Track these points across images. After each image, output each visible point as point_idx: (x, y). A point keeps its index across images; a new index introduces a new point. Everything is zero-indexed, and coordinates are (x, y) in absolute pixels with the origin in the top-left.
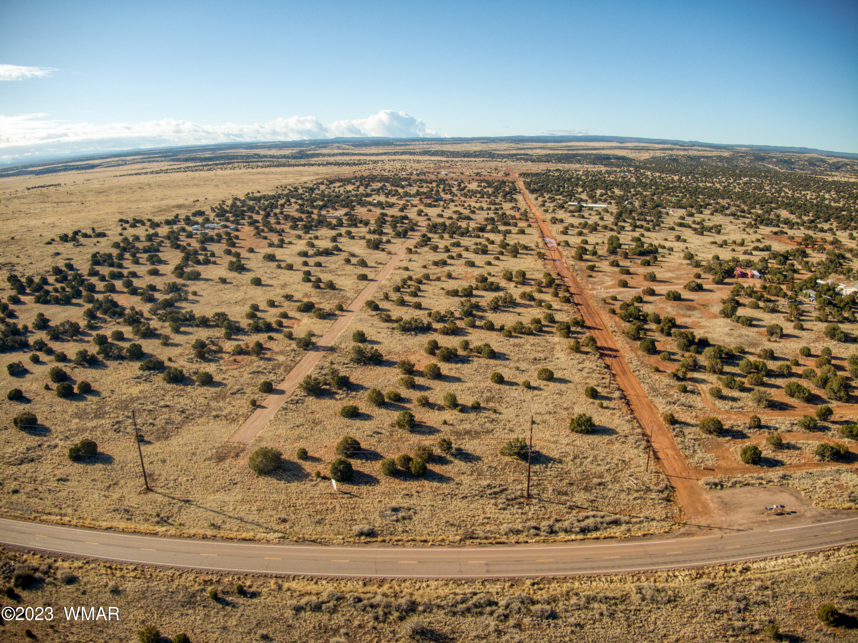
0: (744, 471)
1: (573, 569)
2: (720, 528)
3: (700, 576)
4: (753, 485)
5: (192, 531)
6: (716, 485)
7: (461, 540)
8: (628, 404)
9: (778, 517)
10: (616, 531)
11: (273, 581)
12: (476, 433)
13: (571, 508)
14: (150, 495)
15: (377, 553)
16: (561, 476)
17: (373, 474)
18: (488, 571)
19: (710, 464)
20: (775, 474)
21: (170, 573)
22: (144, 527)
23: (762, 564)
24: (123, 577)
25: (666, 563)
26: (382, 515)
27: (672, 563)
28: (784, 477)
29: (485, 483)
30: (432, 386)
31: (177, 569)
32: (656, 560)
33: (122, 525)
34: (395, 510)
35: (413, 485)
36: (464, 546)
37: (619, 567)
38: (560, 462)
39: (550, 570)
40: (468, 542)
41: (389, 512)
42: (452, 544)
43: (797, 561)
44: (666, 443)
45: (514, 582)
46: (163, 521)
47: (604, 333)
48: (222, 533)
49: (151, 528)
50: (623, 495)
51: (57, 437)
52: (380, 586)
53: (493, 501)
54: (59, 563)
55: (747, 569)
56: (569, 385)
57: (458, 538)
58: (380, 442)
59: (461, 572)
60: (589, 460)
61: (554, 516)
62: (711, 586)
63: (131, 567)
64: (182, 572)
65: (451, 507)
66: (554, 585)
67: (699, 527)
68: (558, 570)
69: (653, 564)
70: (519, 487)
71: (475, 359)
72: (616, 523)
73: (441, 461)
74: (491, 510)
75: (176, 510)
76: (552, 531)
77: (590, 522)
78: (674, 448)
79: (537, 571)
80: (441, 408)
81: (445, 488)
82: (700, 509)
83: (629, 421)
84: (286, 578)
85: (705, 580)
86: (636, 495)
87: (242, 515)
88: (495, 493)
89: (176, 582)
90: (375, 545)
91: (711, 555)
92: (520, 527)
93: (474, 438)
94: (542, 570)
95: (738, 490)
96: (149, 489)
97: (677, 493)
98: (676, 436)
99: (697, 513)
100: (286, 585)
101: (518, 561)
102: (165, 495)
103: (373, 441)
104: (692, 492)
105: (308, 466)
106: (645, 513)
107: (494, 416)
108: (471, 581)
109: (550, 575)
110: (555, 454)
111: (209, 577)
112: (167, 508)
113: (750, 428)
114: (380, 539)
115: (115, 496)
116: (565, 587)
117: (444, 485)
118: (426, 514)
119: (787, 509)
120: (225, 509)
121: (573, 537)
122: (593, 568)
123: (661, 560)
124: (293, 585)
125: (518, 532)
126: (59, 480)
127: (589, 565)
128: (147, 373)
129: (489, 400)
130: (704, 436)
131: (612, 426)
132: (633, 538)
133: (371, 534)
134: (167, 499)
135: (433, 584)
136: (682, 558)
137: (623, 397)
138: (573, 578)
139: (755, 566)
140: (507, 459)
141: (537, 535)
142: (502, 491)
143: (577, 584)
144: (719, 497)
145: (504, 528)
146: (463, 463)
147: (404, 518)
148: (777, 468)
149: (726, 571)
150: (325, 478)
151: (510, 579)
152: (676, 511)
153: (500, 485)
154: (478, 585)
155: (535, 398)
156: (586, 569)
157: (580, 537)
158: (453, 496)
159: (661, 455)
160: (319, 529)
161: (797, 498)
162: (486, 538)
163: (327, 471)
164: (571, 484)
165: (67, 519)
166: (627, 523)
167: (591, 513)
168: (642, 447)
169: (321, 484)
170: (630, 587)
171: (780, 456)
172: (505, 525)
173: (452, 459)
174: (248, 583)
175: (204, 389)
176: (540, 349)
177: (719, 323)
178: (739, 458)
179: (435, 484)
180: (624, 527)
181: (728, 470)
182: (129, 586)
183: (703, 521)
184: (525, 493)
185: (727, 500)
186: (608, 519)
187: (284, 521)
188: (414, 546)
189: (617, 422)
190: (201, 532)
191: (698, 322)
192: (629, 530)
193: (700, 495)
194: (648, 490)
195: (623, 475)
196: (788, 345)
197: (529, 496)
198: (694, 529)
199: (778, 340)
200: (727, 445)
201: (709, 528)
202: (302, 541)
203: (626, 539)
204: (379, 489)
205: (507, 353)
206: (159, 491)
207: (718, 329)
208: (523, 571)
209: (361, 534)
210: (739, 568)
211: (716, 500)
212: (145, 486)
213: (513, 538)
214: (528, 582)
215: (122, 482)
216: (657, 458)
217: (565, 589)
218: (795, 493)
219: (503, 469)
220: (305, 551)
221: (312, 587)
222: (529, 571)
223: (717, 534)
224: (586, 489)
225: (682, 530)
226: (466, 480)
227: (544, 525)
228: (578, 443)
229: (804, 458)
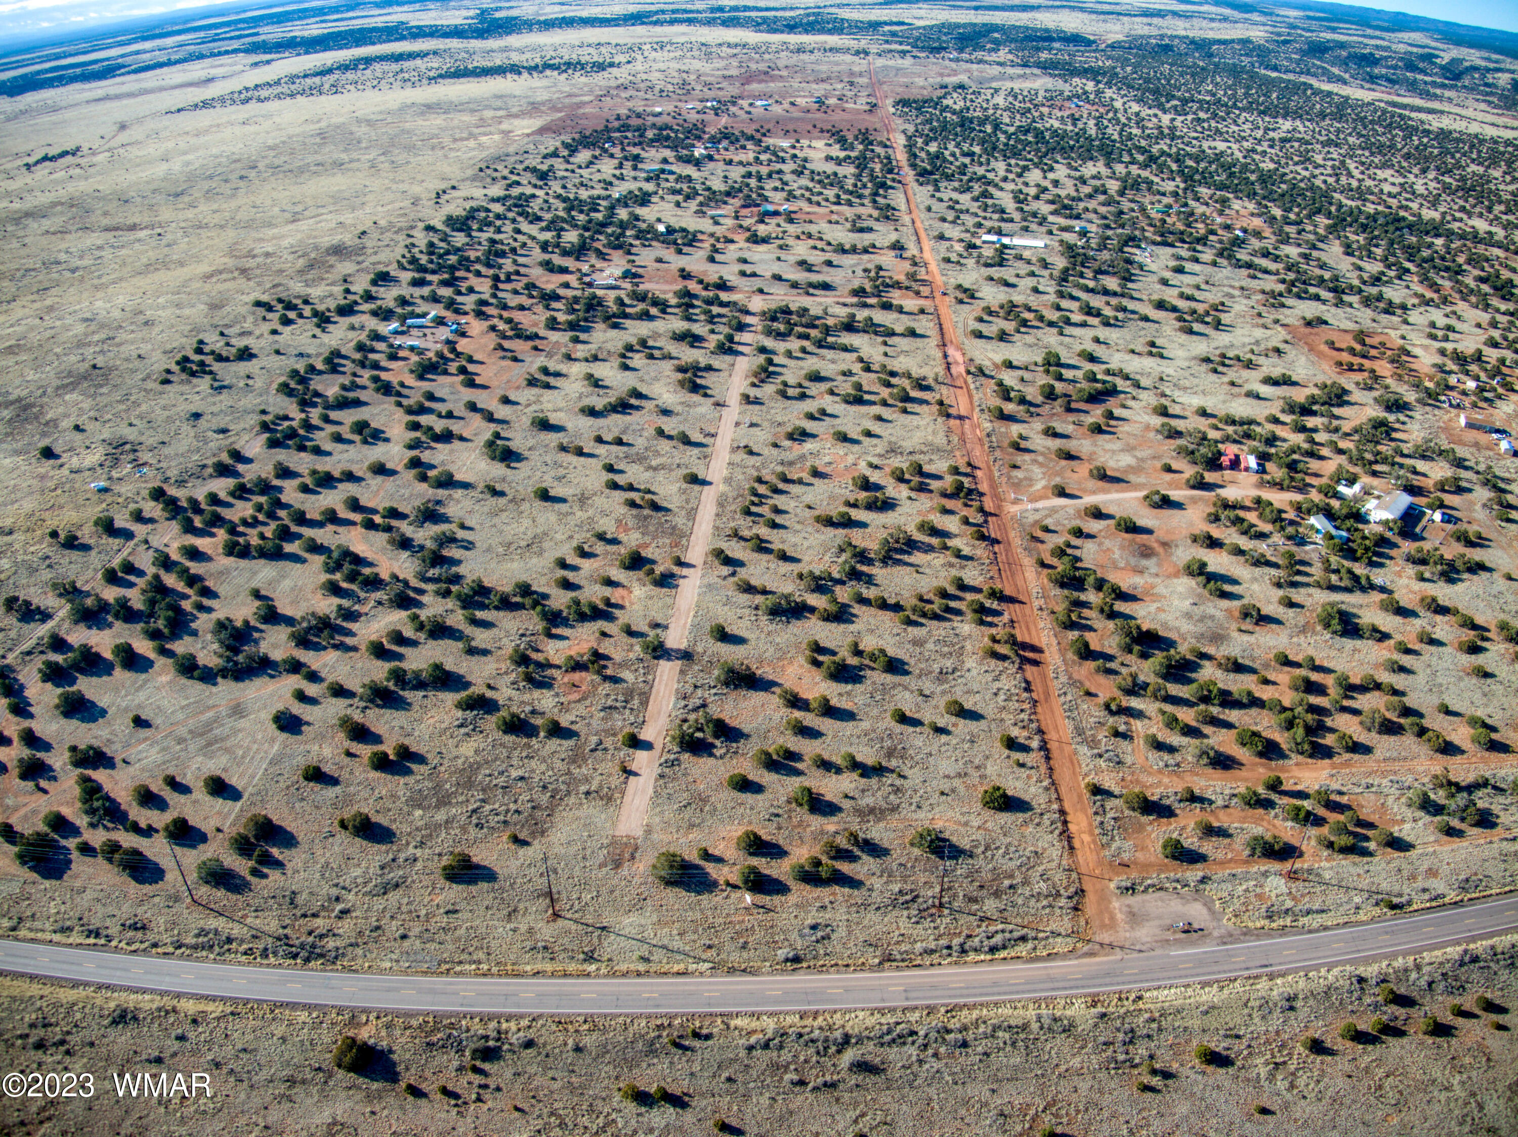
0: (1162, 868)
1: (981, 995)
2: (1122, 948)
3: (1094, 1005)
4: (1166, 889)
5: (623, 967)
6: (1127, 889)
7: (880, 963)
8: (1048, 758)
9: (1184, 935)
10: (1023, 949)
11: (719, 1021)
12: (882, 811)
13: (981, 919)
14: (560, 922)
15: (805, 981)
16: (971, 875)
17: (782, 878)
18: (907, 999)
19: (1126, 856)
20: (1193, 873)
21: (621, 1020)
22: (572, 967)
23: (1155, 993)
24: (577, 1031)
25: (1065, 988)
26: (802, 936)
27: (1071, 988)
28: (1204, 880)
29: (896, 888)
30: (823, 729)
31: (627, 1015)
32: (1056, 985)
33: (549, 967)
34: (814, 927)
35: (824, 893)
36: (883, 971)
37: (1023, 992)
38: (971, 856)
39: (962, 996)
40: (887, 965)
41: (807, 931)
42: (872, 969)
43: (1190, 991)
44: (1084, 824)
45: (931, 1010)
46: (590, 958)
47: (1027, 609)
48: (654, 967)
49: (580, 967)
50: (1032, 902)
51: (408, 844)
52: (815, 1018)
53: (905, 913)
54: (504, 1026)
55: (1140, 998)
56: (983, 724)
57: (877, 961)
58: (779, 828)
59: (883, 1000)
60: (1001, 851)
61: (965, 932)
62: (1104, 1015)
63: (581, 1019)
64: (634, 1018)
65: (866, 922)
66: (965, 1012)
67: (1101, 944)
68: (968, 996)
69: (1053, 989)
70: (930, 893)
71: (868, 673)
72: (1023, 939)
73: (850, 857)
74: (905, 925)
75: (595, 941)
76: (964, 951)
77: (998, 939)
78: (1091, 833)
79: (950, 997)
80: (839, 771)
81: (858, 895)
82: (1107, 921)
83: (1047, 789)
84: (730, 1015)
85: (1100, 1009)
86: (1045, 903)
87: (665, 941)
88: (907, 902)
89: (631, 1030)
90: (802, 972)
91: (1108, 980)
92: (932, 946)
93: (879, 820)
94: (955, 996)
95: (1151, 896)
96: (556, 915)
97: (1087, 900)
98: (1096, 813)
99: (1103, 926)
100: (733, 1023)
101: (933, 987)
102: (576, 921)
103: (772, 827)
104: (1103, 898)
105: (711, 868)
106: (1053, 926)
107: (898, 782)
108: (892, 1010)
109: (962, 1001)
110: (964, 843)
111: (659, 1022)
112: (586, 940)
113: (1180, 801)
114: (805, 965)
115: (523, 928)
116: (975, 1014)
117: (856, 892)
118: (842, 932)
119: (1196, 926)
120: (646, 934)
121: (982, 957)
122: (999, 994)
123: (1061, 985)
124: (738, 1022)
125: (932, 952)
126: (447, 913)
127: (996, 990)
128: (470, 714)
129: (890, 754)
130: (1127, 812)
131: (1026, 798)
132: (1038, 959)
133: (796, 959)
134: (580, 927)
135: (861, 1014)
136: (1080, 983)
137: (1044, 747)
138: (982, 1005)
139: (1148, 994)
140: (916, 851)
141: (950, 955)
142: (913, 900)
143: (985, 1011)
144: (1129, 906)
145: (919, 947)
146: (872, 860)
147: (823, 938)
148: (1199, 865)
149: (1120, 999)
150: (735, 887)
151: (928, 1007)
152: (1083, 923)
153: (912, 891)
154: (899, 1014)
155: (943, 749)
156: (993, 994)
157: (989, 957)
158: (866, 906)
159: (1076, 843)
160: (745, 955)
161: (1209, 909)
162: (903, 960)
163: (735, 878)
164: (982, 887)
165: (485, 967)
166: (1035, 938)
167: (1000, 927)
168: (1057, 832)
169: (733, 895)
170: (1031, 1013)
171: (1207, 847)
172: (919, 944)
173: (859, 853)
174: (698, 1024)
175: (554, 744)
176: (946, 649)
177: (1180, 589)
178: (1159, 849)
179: (847, 890)
180: (1030, 945)
181: (1146, 866)
182: (588, 1041)
183: (1105, 937)
184: (937, 902)
185: (1135, 910)
186: (1016, 934)
187: (710, 947)
188: (838, 972)
189: (1033, 790)
190: (632, 967)
191: (1153, 587)
192: (1035, 949)
193: (1110, 902)
194: (1058, 895)
195: (1035, 875)
196: (1262, 640)
197: (941, 905)
198: (1097, 947)
199: (1250, 627)
200: (1149, 828)
201: (1111, 946)
202: (732, 971)
203: (1032, 960)
204: (792, 898)
205: (906, 658)
206: (569, 916)
207: (1176, 602)
208: (937, 997)
209: (787, 960)
210: (1132, 996)
211: (1125, 909)
212: (550, 911)
213: (927, 961)
214: (943, 1010)
215: (521, 906)
216: (1072, 848)
217: (974, 1016)
218: (1208, 905)
219: (913, 867)
220: (738, 983)
221: (755, 1024)
222: (943, 997)
223: (1118, 955)
224: (997, 894)
225: (1086, 949)
226: (877, 883)
227: (956, 942)
228: (989, 825)
229: (1232, 851)
